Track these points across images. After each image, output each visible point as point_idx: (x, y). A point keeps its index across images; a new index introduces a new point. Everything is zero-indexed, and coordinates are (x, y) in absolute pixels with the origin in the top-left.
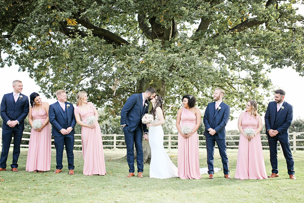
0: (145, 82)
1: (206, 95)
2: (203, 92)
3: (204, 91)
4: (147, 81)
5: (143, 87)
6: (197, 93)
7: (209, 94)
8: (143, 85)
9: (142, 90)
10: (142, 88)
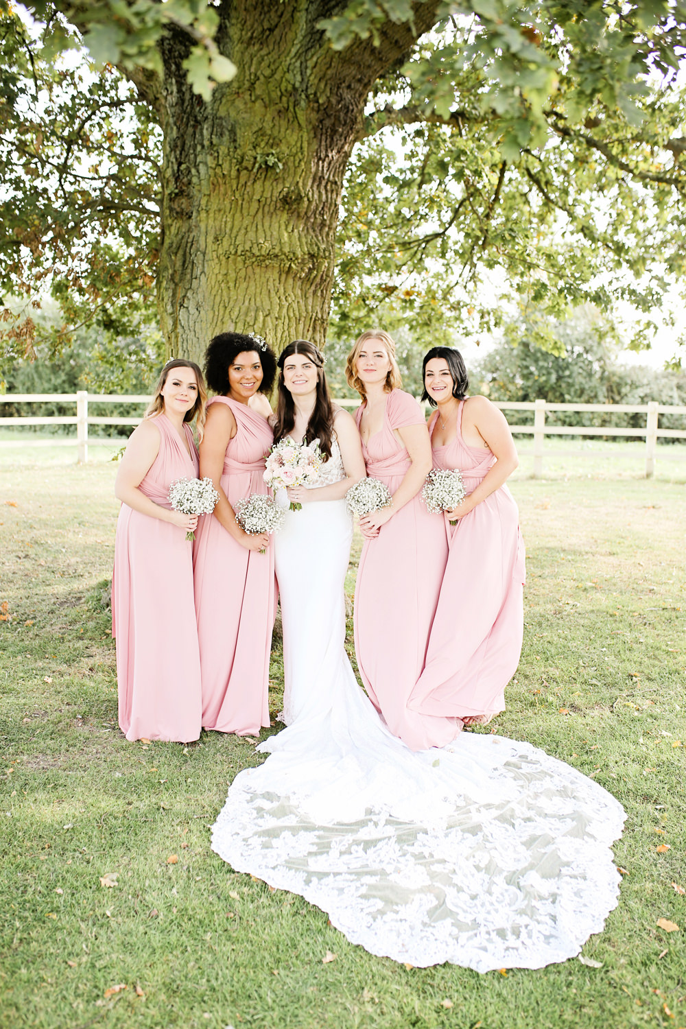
0: (206, 143)
1: (586, 231)
2: (570, 214)
3: (579, 211)
4: (215, 140)
5: (195, 180)
6: (542, 219)
7: (601, 225)
8: (196, 166)
9: (189, 197)
10: (190, 183)
